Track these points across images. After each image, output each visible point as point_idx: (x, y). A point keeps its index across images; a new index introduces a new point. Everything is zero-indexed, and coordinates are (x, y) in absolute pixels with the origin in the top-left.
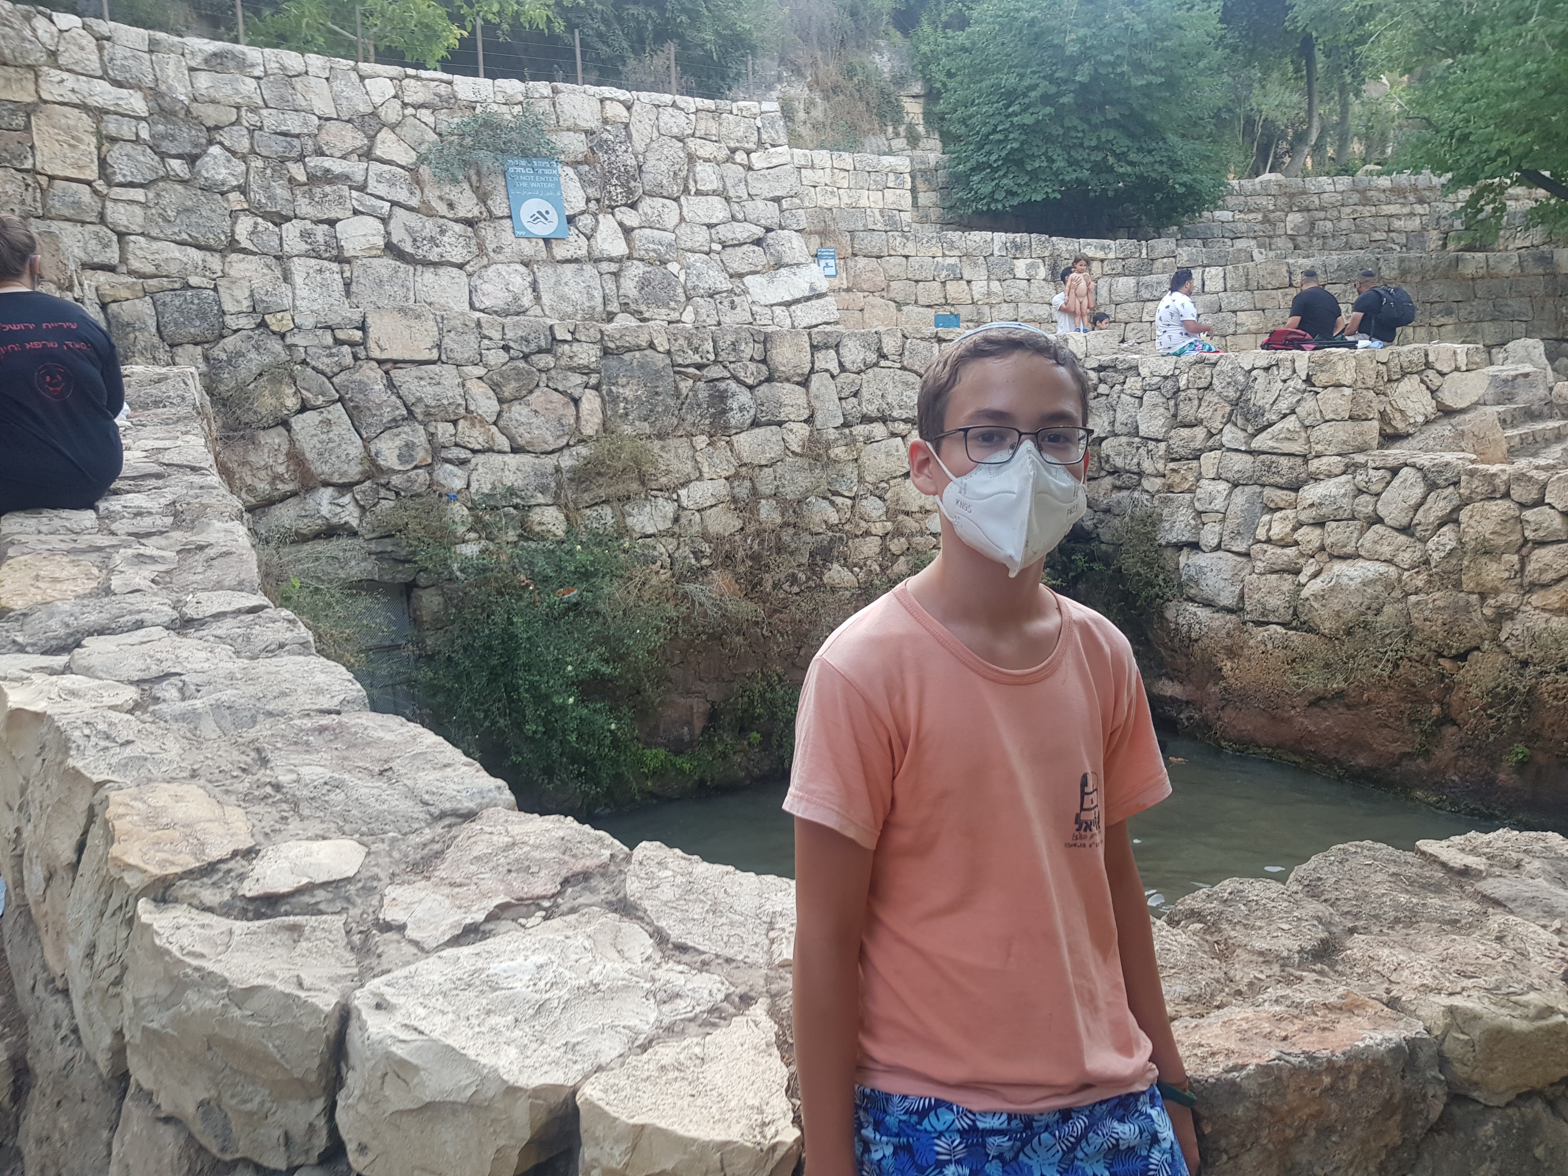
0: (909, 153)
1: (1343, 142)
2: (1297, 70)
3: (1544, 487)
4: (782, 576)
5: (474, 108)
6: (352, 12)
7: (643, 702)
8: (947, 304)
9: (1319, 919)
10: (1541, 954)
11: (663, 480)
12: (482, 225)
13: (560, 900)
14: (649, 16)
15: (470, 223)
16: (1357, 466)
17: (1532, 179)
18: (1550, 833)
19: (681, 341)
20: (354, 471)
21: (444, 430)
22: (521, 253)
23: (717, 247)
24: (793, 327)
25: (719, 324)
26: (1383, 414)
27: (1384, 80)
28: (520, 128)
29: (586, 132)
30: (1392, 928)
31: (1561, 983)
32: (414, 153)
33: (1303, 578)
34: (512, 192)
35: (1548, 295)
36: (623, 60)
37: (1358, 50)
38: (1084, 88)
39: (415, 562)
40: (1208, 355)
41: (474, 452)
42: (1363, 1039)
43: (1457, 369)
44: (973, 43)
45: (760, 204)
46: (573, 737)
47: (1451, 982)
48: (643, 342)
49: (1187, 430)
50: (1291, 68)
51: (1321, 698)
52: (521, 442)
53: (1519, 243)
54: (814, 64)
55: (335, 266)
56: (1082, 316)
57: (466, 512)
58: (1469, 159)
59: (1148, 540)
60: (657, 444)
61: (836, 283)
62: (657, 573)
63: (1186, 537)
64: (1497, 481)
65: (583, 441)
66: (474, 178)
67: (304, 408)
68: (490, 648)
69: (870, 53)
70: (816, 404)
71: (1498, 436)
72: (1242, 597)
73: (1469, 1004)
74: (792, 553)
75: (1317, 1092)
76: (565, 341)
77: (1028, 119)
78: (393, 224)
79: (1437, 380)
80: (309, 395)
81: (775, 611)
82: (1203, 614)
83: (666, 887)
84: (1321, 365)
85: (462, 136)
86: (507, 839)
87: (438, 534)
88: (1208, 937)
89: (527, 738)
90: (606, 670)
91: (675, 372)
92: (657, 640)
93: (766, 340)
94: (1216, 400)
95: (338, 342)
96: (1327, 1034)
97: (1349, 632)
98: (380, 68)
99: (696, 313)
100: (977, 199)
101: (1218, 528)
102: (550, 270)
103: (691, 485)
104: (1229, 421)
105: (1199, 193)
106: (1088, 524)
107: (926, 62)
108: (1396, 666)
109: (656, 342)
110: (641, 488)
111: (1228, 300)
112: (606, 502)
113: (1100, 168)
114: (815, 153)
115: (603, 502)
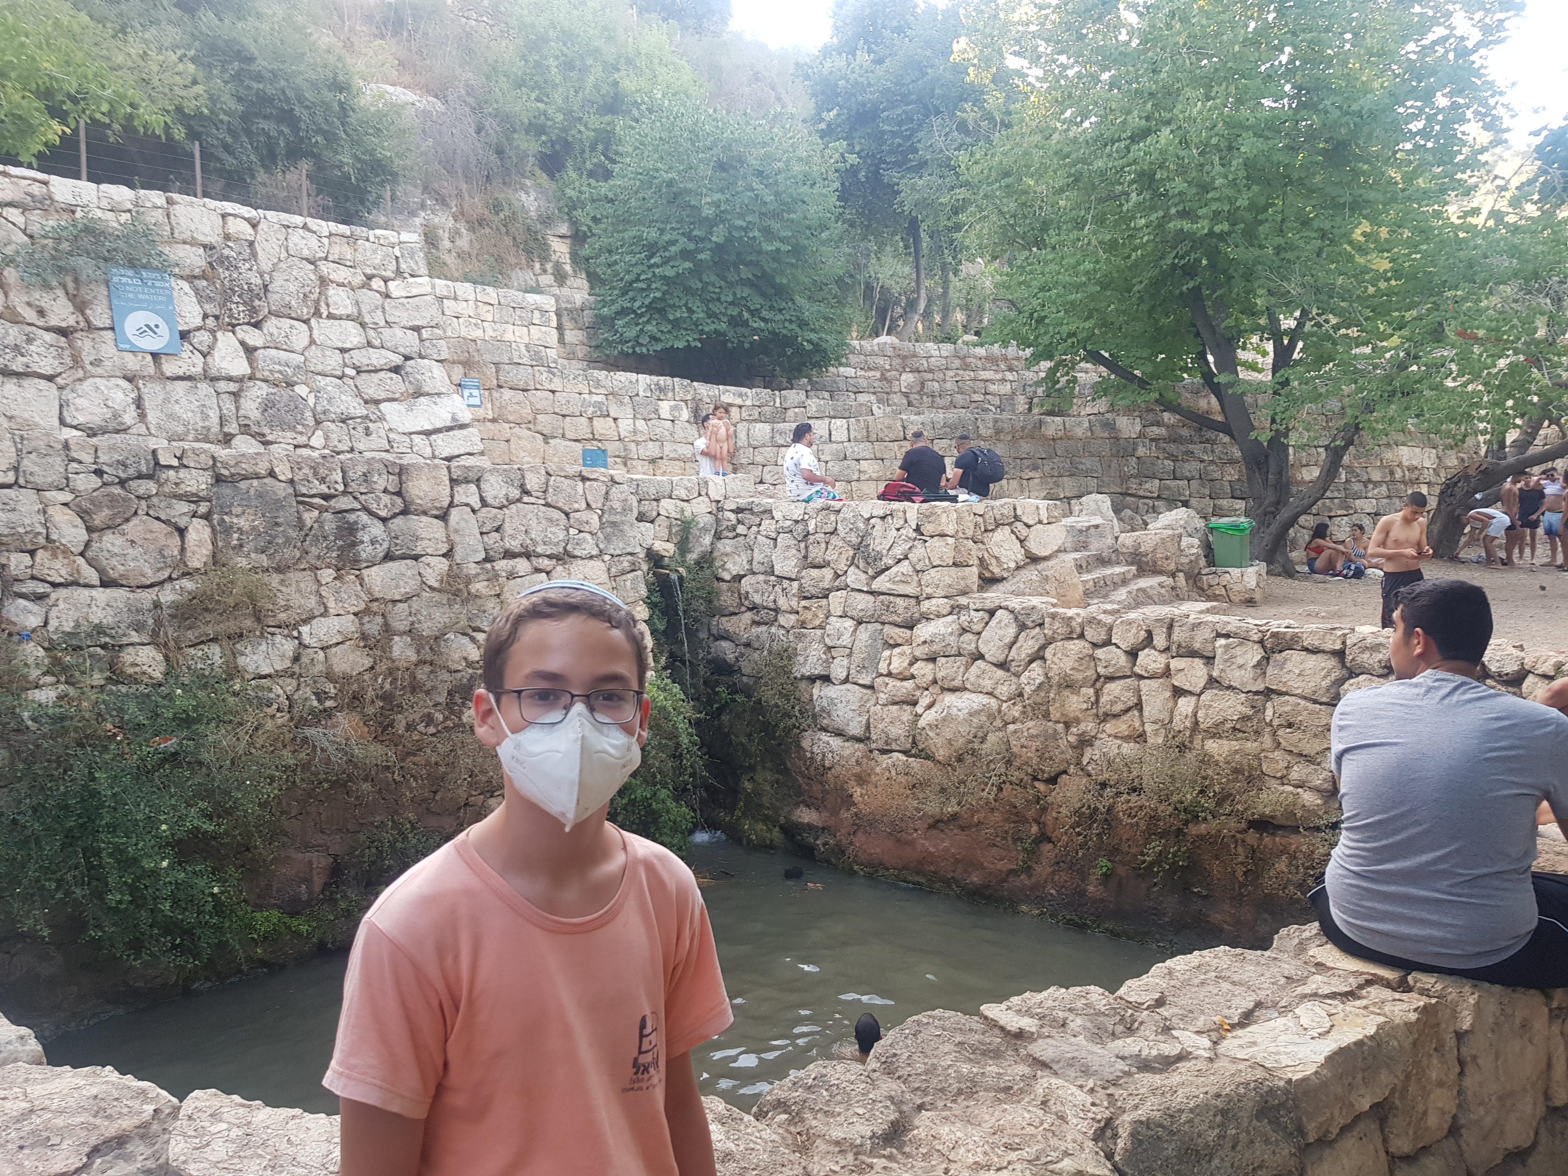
0: (556, 291)
1: (945, 315)
2: (906, 247)
3: (1111, 629)
4: (417, 717)
5: (73, 212)
7: (253, 860)
8: (594, 439)
9: (891, 1098)
10: (1076, 1116)
11: (282, 616)
12: (77, 335)
14: (281, 133)
15: (63, 332)
16: (961, 608)
17: (1095, 357)
19: (306, 470)
21: (18, 562)
22: (123, 367)
23: (351, 372)
24: (432, 458)
25: (351, 452)
26: (981, 560)
27: (980, 261)
28: (126, 236)
29: (205, 247)
30: (954, 1101)
33: (919, 709)
34: (115, 302)
35: (1113, 456)
36: (251, 174)
37: (955, 235)
38: (720, 248)
40: (832, 503)
41: (54, 585)
43: (1040, 522)
44: (616, 195)
45: (399, 332)
46: (167, 905)
47: (999, 1156)
48: (262, 469)
49: (816, 571)
50: (901, 245)
51: (940, 821)
52: (113, 574)
53: (1089, 410)
54: (459, 195)
56: (722, 460)
57: (41, 653)
58: (1045, 338)
59: (785, 673)
60: (275, 579)
61: (481, 413)
62: (273, 717)
63: (818, 670)
64: (1074, 623)
65: (189, 574)
66: (71, 285)
68: (66, 807)
69: (516, 191)
70: (456, 538)
71: (1075, 580)
72: (868, 727)
74: (428, 693)
76: (170, 467)
77: (670, 272)
79: (1024, 531)
81: (409, 754)
82: (835, 743)
83: (217, 1144)
84: (928, 517)
85: (58, 240)
86: (24, 1105)
88: (792, 1129)
89: (110, 908)
90: (209, 826)
91: (298, 502)
92: (270, 791)
93: (402, 472)
94: (841, 544)
97: (960, 759)
99: (327, 438)
100: (623, 342)
101: (845, 662)
102: (158, 387)
103: (314, 622)
104: (852, 563)
105: (825, 351)
106: (730, 657)
107: (573, 205)
108: (1000, 789)
109: (277, 470)
110: (256, 625)
111: (852, 449)
112: (214, 640)
113: (735, 322)
114: (458, 285)
115: (211, 640)
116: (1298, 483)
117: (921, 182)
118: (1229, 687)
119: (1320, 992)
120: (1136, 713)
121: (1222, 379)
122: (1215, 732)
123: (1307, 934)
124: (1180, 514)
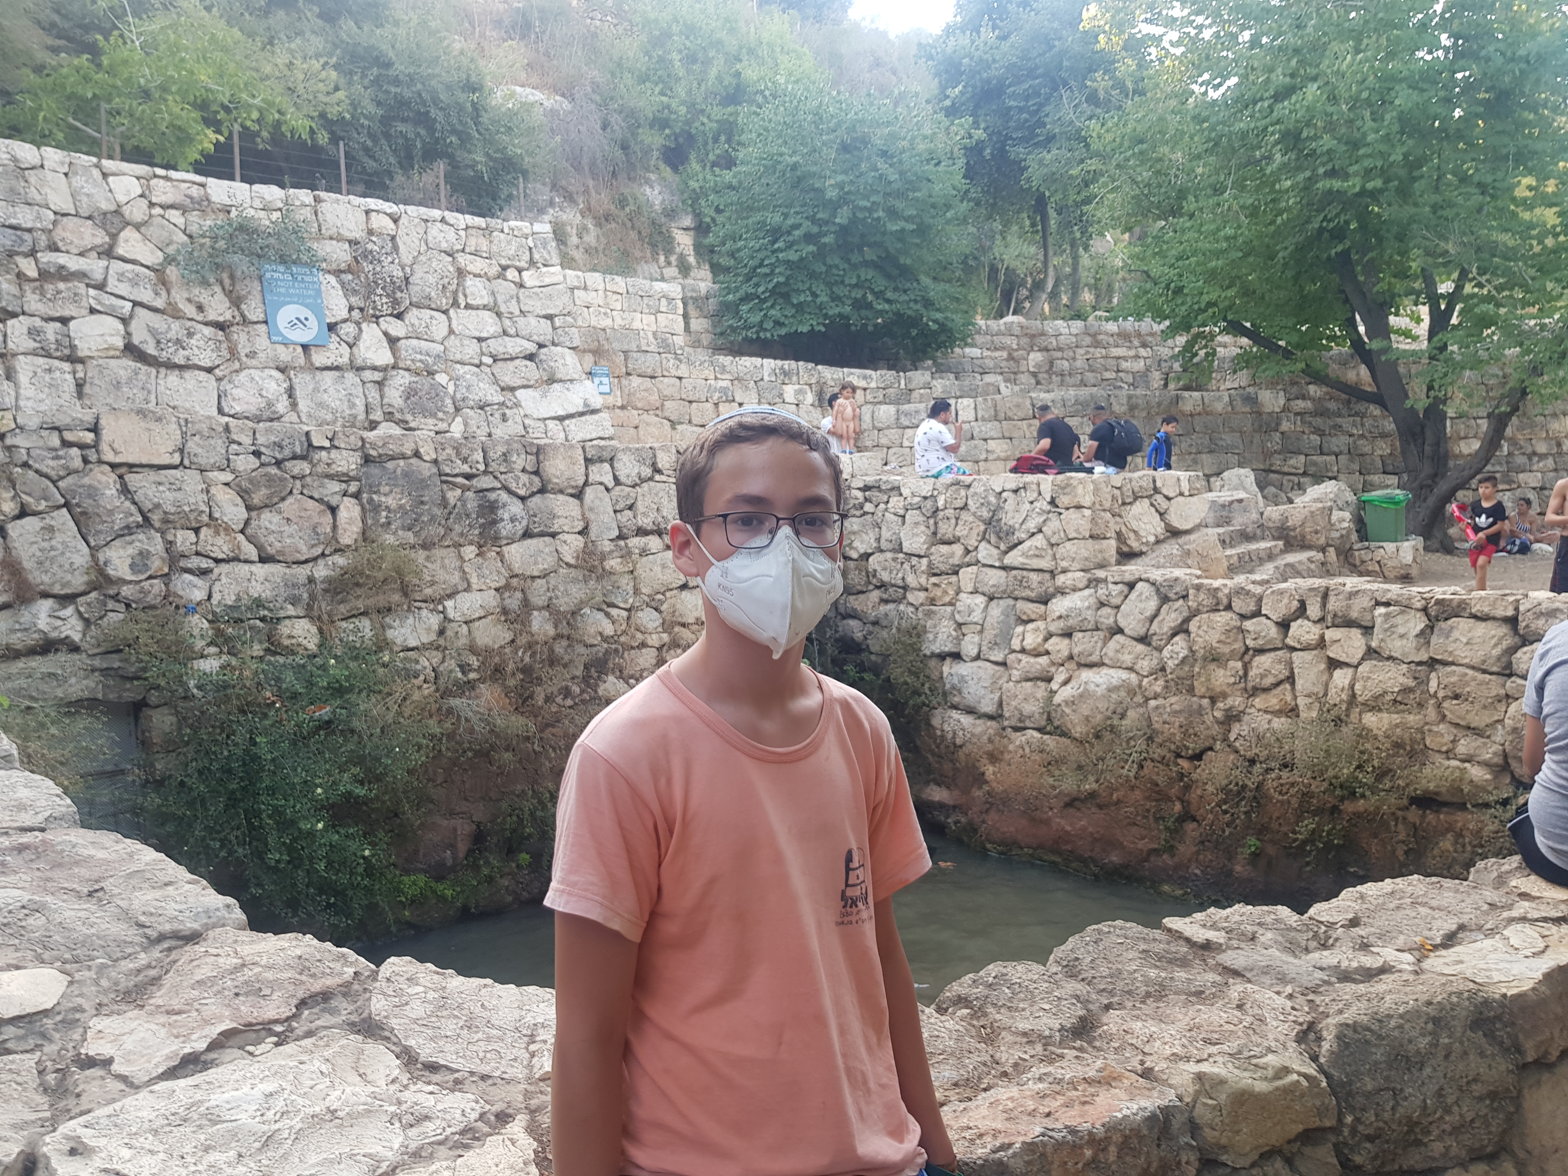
0: (681, 281)
1: (1075, 292)
2: (1033, 225)
3: (1260, 600)
4: (555, 689)
5: (229, 212)
6: (97, 110)
7: (401, 825)
10: (1276, 1019)
11: (428, 591)
12: (234, 329)
13: (295, 1024)
14: (418, 134)
15: (221, 326)
16: (1098, 581)
17: (1236, 329)
18: (1279, 907)
19: (449, 451)
20: (78, 582)
21: (184, 539)
22: (276, 358)
23: (488, 360)
24: (567, 440)
25: (490, 435)
26: (1119, 535)
27: (1109, 238)
28: (278, 234)
29: (350, 242)
30: (1144, 1002)
31: (1294, 1045)
32: (160, 254)
33: (1054, 686)
34: (268, 297)
35: (1255, 431)
36: (391, 175)
37: (1085, 208)
38: (844, 230)
39: (146, 679)
40: (962, 478)
41: (217, 561)
42: (1120, 1110)
43: (1181, 494)
44: (740, 183)
45: (533, 321)
46: (322, 866)
47: (1198, 1049)
48: (408, 450)
49: (946, 547)
50: (1028, 223)
51: (1075, 799)
52: (271, 551)
53: (1229, 385)
54: (586, 192)
55: (66, 366)
56: (848, 439)
57: (206, 625)
58: (1183, 308)
59: (914, 650)
60: (421, 555)
61: (610, 400)
62: (420, 688)
63: (949, 648)
64: (1220, 595)
65: (340, 550)
66: (227, 282)
67: (23, 513)
68: (229, 771)
69: (641, 185)
70: (591, 516)
71: (1218, 555)
72: (1000, 704)
73: (1215, 1070)
74: (565, 666)
75: (1080, 1166)
76: (322, 448)
77: (793, 256)
78: (134, 326)
79: (1164, 504)
80: (30, 500)
81: (548, 725)
82: (966, 720)
83: (416, 1004)
84: (1063, 488)
85: (215, 239)
86: (235, 961)
87: (174, 648)
88: (975, 1022)
89: (269, 868)
90: (361, 791)
91: (442, 482)
92: (418, 758)
93: (539, 452)
94: (971, 519)
95: (66, 444)
96: (1087, 1107)
97: (1098, 736)
98: (125, 166)
99: (466, 424)
100: (747, 328)
101: (977, 639)
102: (308, 377)
103: (458, 597)
104: (983, 539)
105: (950, 330)
106: (858, 636)
107: (696, 197)
108: (1141, 767)
109: (422, 450)
110: (403, 599)
111: (979, 429)
112: (365, 614)
113: (860, 305)
114: (588, 275)
115: (361, 614)
116: (1456, 457)
117: (1049, 157)
118: (1390, 658)
119: (1529, 916)
120: (1288, 686)
121: (1374, 345)
122: (1374, 705)
123: (1506, 868)
124: (1328, 488)
